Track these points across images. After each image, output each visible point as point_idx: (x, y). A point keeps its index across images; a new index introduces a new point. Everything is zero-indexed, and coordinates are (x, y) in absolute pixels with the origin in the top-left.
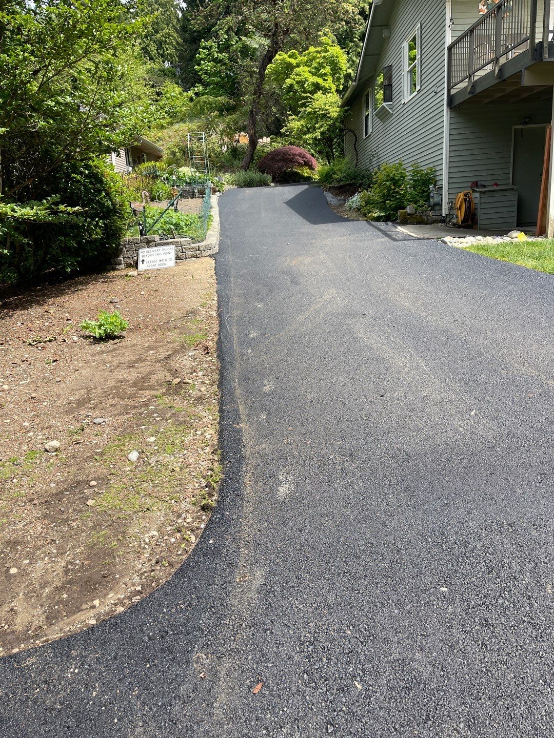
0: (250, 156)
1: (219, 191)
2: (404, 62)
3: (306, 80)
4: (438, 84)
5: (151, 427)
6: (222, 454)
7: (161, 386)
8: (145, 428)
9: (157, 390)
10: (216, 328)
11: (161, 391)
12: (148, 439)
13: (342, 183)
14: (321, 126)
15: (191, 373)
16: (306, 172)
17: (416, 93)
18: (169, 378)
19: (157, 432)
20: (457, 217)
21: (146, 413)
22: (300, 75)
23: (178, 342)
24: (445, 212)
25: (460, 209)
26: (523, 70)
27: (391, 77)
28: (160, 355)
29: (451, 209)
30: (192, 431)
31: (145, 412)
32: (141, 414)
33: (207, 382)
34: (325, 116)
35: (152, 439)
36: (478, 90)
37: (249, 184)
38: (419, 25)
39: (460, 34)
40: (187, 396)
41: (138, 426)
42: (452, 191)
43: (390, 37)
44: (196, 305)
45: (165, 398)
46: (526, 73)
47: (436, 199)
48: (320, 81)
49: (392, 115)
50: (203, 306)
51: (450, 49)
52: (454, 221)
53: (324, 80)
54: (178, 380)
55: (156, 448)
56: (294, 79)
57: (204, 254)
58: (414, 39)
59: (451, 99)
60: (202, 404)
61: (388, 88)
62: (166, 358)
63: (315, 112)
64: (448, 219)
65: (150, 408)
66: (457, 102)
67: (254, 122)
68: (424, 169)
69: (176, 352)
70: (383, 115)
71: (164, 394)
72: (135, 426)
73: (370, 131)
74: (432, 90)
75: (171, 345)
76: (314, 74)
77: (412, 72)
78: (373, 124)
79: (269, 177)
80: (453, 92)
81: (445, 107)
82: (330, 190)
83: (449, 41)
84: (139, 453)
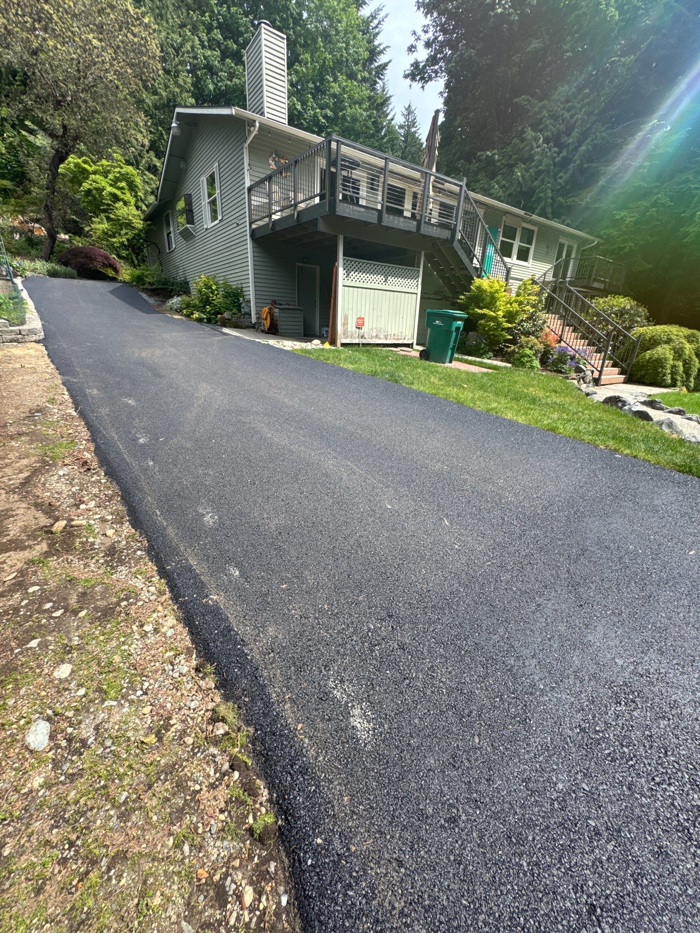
0: (49, 248)
1: (21, 276)
2: (204, 194)
3: (103, 189)
4: (240, 218)
5: (50, 638)
6: (218, 672)
7: (35, 539)
8: (39, 645)
9: (30, 547)
10: (85, 433)
11: (38, 548)
12: (56, 674)
13: (154, 287)
14: (127, 234)
15: (77, 506)
16: (111, 273)
17: (217, 222)
18: (44, 521)
19: (68, 650)
20: (264, 325)
21: (27, 605)
22: (97, 183)
23: (34, 455)
24: (254, 320)
25: (266, 319)
26: (319, 218)
27: (191, 204)
28: (10, 480)
29: (258, 318)
30: (135, 628)
31: (23, 604)
32: (16, 610)
33: (109, 517)
34: (129, 225)
35: (64, 671)
36: (278, 228)
37: (53, 274)
38: (217, 164)
39: (257, 180)
40: (87, 552)
41: (22, 642)
42: (258, 305)
43: (187, 169)
44: (42, 402)
45: (53, 562)
46: (320, 221)
47: (247, 310)
48: (118, 193)
49: (195, 237)
50: (52, 401)
51: (250, 189)
52: (263, 328)
53: (122, 193)
54: (62, 523)
55: (82, 692)
56: (91, 185)
57: (28, 338)
58: (212, 177)
59: (253, 233)
60: (121, 562)
61: (189, 213)
62: (23, 484)
63: (119, 220)
64: (257, 327)
65: (31, 590)
66: (258, 235)
67: (50, 217)
68: (234, 285)
69: (35, 472)
70: (187, 235)
71: (47, 554)
72: (13, 644)
73: (174, 246)
74: (234, 221)
75: (25, 462)
76: (111, 185)
77: (213, 203)
78: (177, 242)
79: (74, 272)
80: (254, 226)
81: (248, 237)
82: (143, 290)
83: (248, 184)
84: (49, 719)
